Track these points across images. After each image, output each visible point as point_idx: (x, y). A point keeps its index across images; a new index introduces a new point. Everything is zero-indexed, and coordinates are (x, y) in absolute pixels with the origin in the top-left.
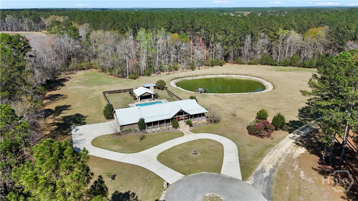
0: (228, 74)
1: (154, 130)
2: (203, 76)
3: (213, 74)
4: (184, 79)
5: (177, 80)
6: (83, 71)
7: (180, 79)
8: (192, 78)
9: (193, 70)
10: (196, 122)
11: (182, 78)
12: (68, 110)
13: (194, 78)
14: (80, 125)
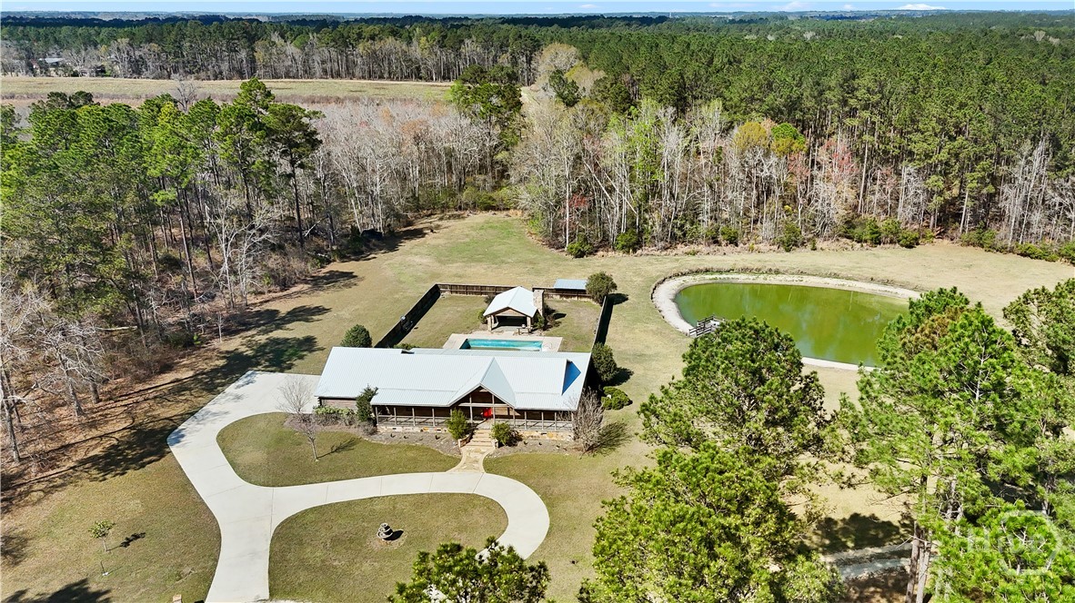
0: (886, 283)
1: (399, 429)
2: (796, 278)
3: (836, 276)
4: (724, 276)
5: (698, 277)
6: (491, 213)
7: (708, 277)
8: (751, 277)
9: (788, 251)
10: (535, 434)
11: (720, 272)
12: (307, 320)
13: (761, 279)
14: (271, 371)
